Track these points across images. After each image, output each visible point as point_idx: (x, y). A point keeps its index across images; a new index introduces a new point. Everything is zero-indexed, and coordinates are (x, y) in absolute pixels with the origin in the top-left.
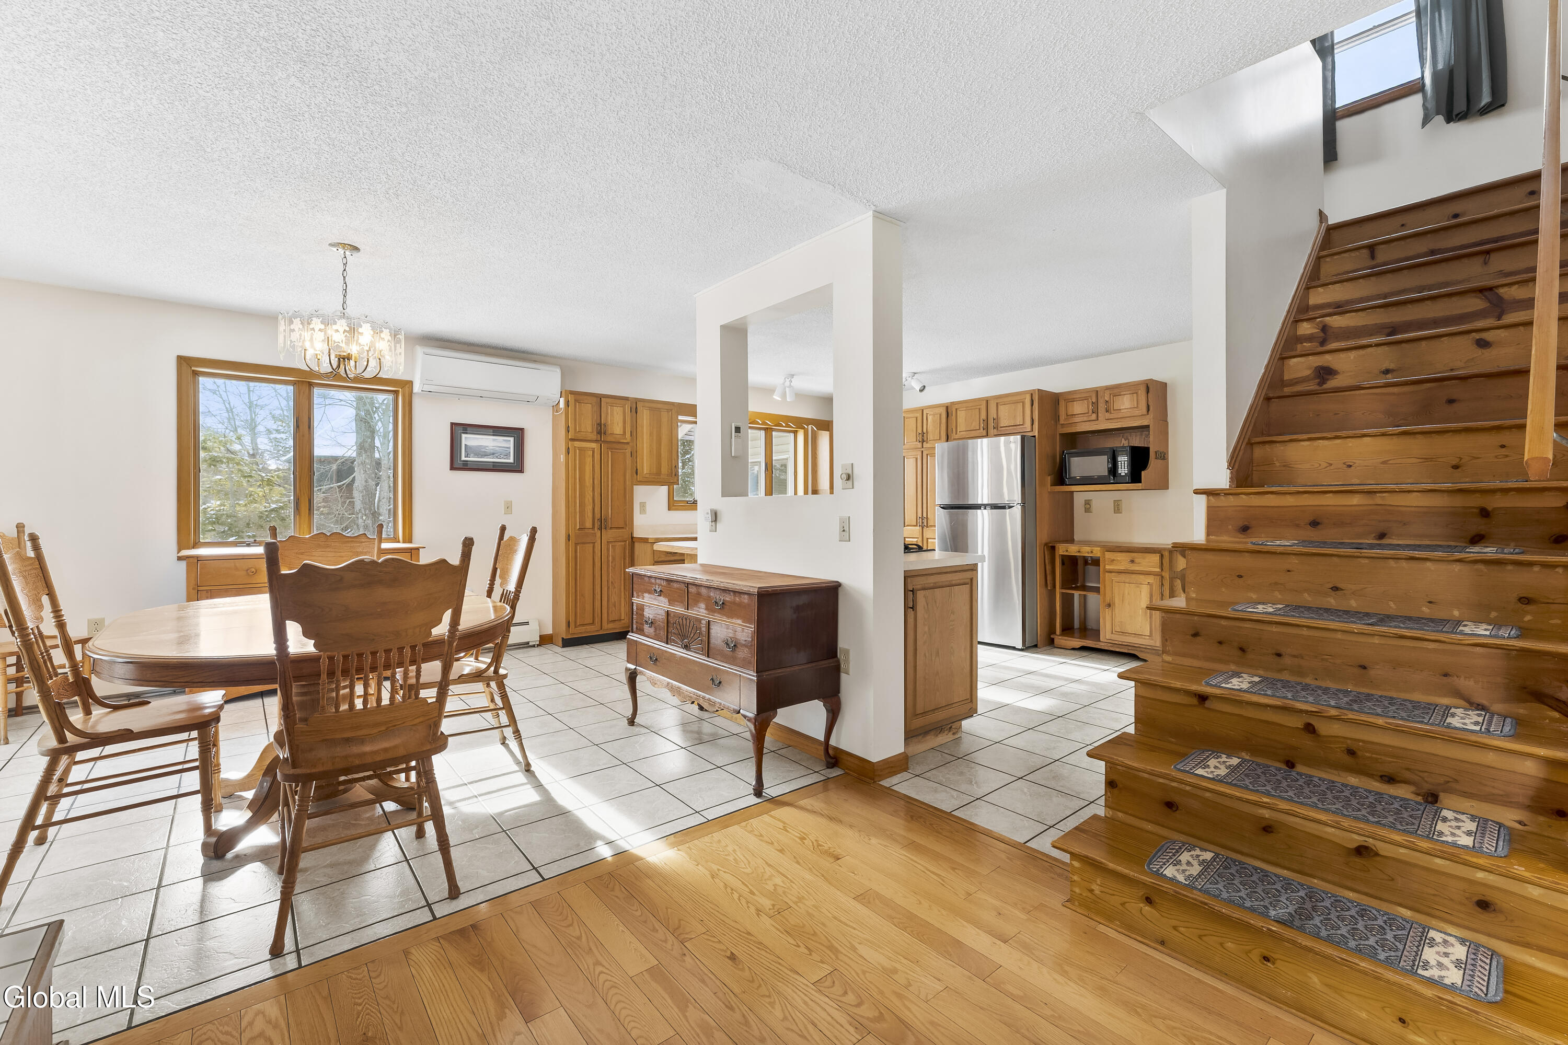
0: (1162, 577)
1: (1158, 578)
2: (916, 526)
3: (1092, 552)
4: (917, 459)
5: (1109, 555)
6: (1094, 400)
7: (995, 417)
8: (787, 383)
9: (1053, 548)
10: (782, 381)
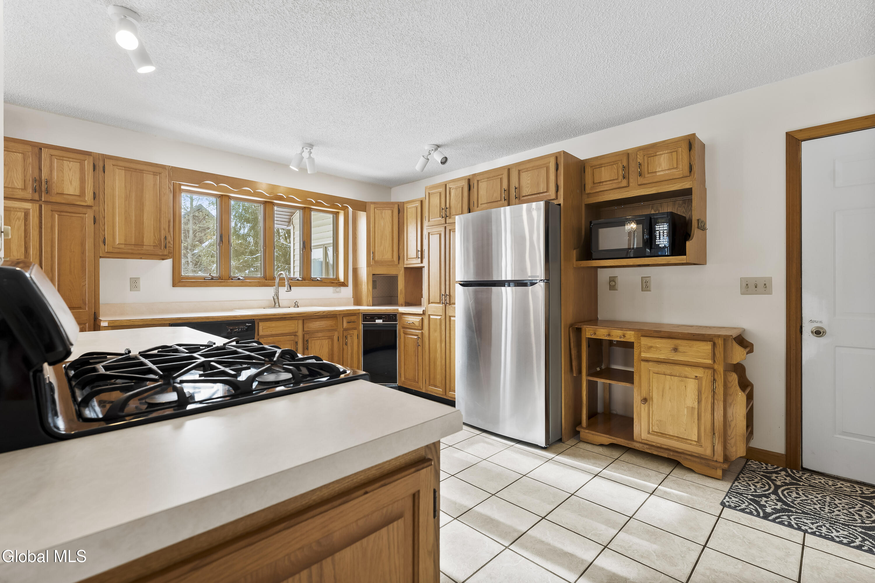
0: (714, 371)
1: (710, 372)
2: (439, 303)
3: (624, 336)
4: (440, 235)
5: (645, 341)
6: (625, 164)
7: (517, 186)
8: (306, 155)
9: (579, 331)
10: (299, 150)
